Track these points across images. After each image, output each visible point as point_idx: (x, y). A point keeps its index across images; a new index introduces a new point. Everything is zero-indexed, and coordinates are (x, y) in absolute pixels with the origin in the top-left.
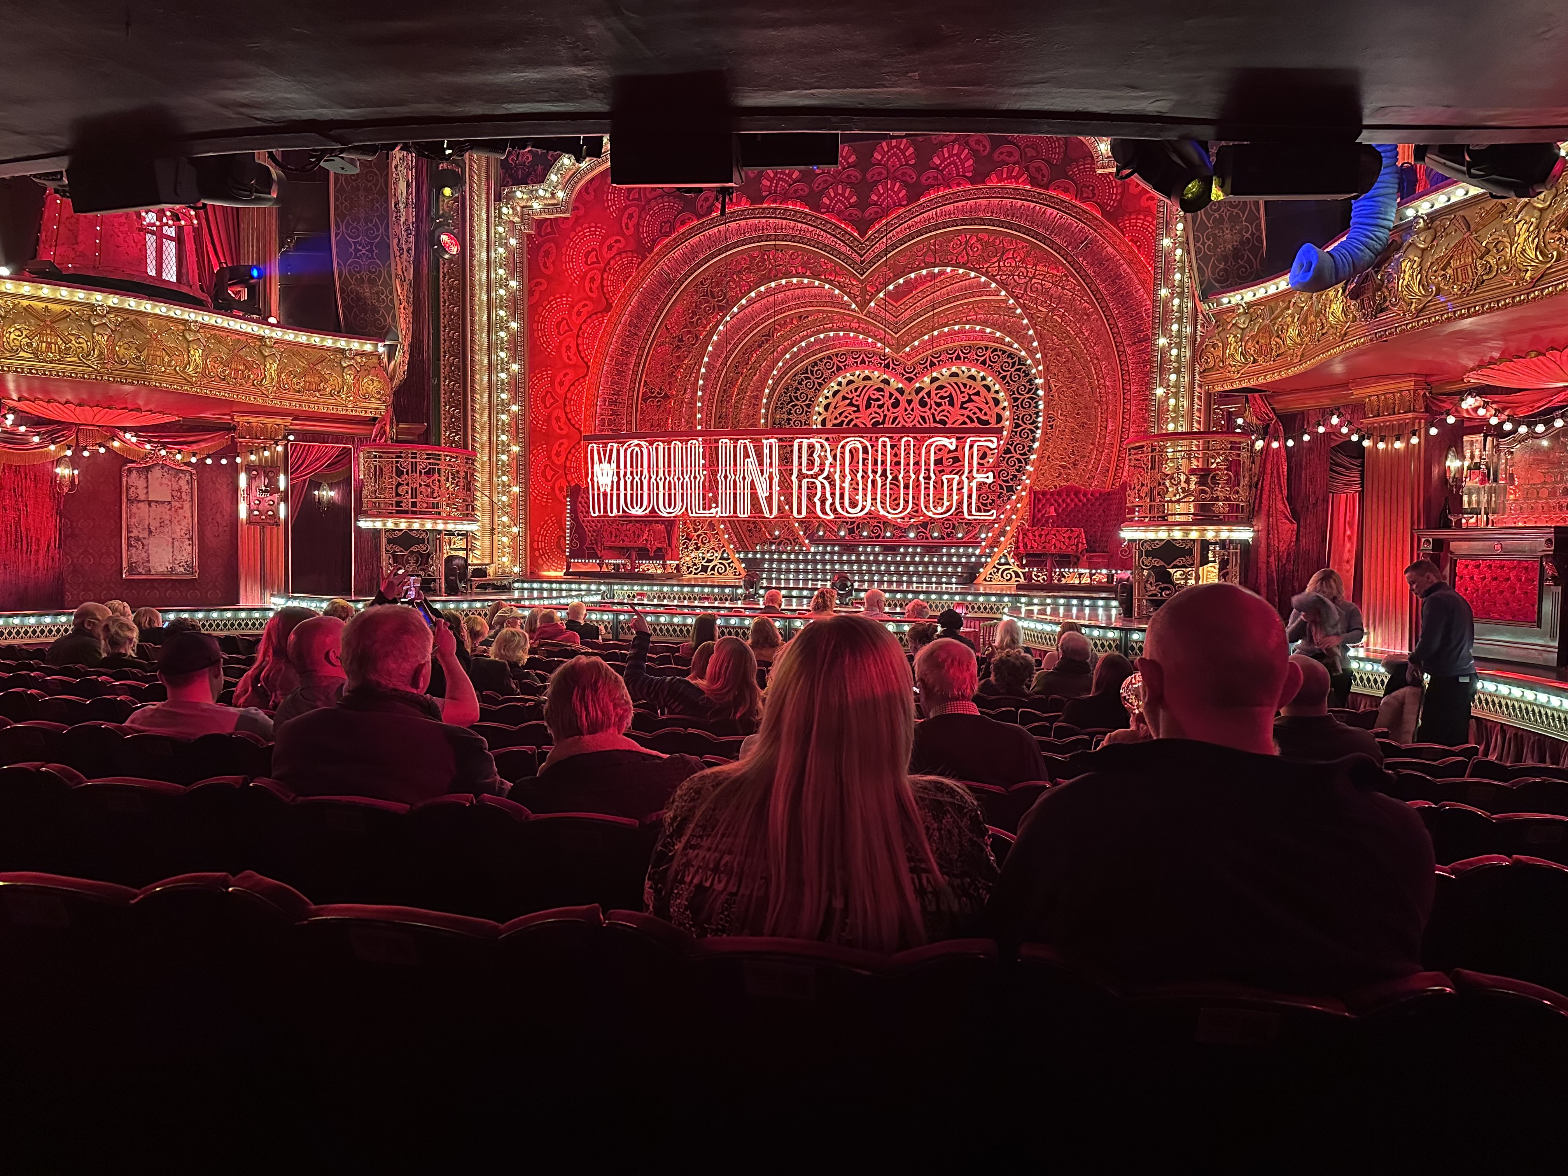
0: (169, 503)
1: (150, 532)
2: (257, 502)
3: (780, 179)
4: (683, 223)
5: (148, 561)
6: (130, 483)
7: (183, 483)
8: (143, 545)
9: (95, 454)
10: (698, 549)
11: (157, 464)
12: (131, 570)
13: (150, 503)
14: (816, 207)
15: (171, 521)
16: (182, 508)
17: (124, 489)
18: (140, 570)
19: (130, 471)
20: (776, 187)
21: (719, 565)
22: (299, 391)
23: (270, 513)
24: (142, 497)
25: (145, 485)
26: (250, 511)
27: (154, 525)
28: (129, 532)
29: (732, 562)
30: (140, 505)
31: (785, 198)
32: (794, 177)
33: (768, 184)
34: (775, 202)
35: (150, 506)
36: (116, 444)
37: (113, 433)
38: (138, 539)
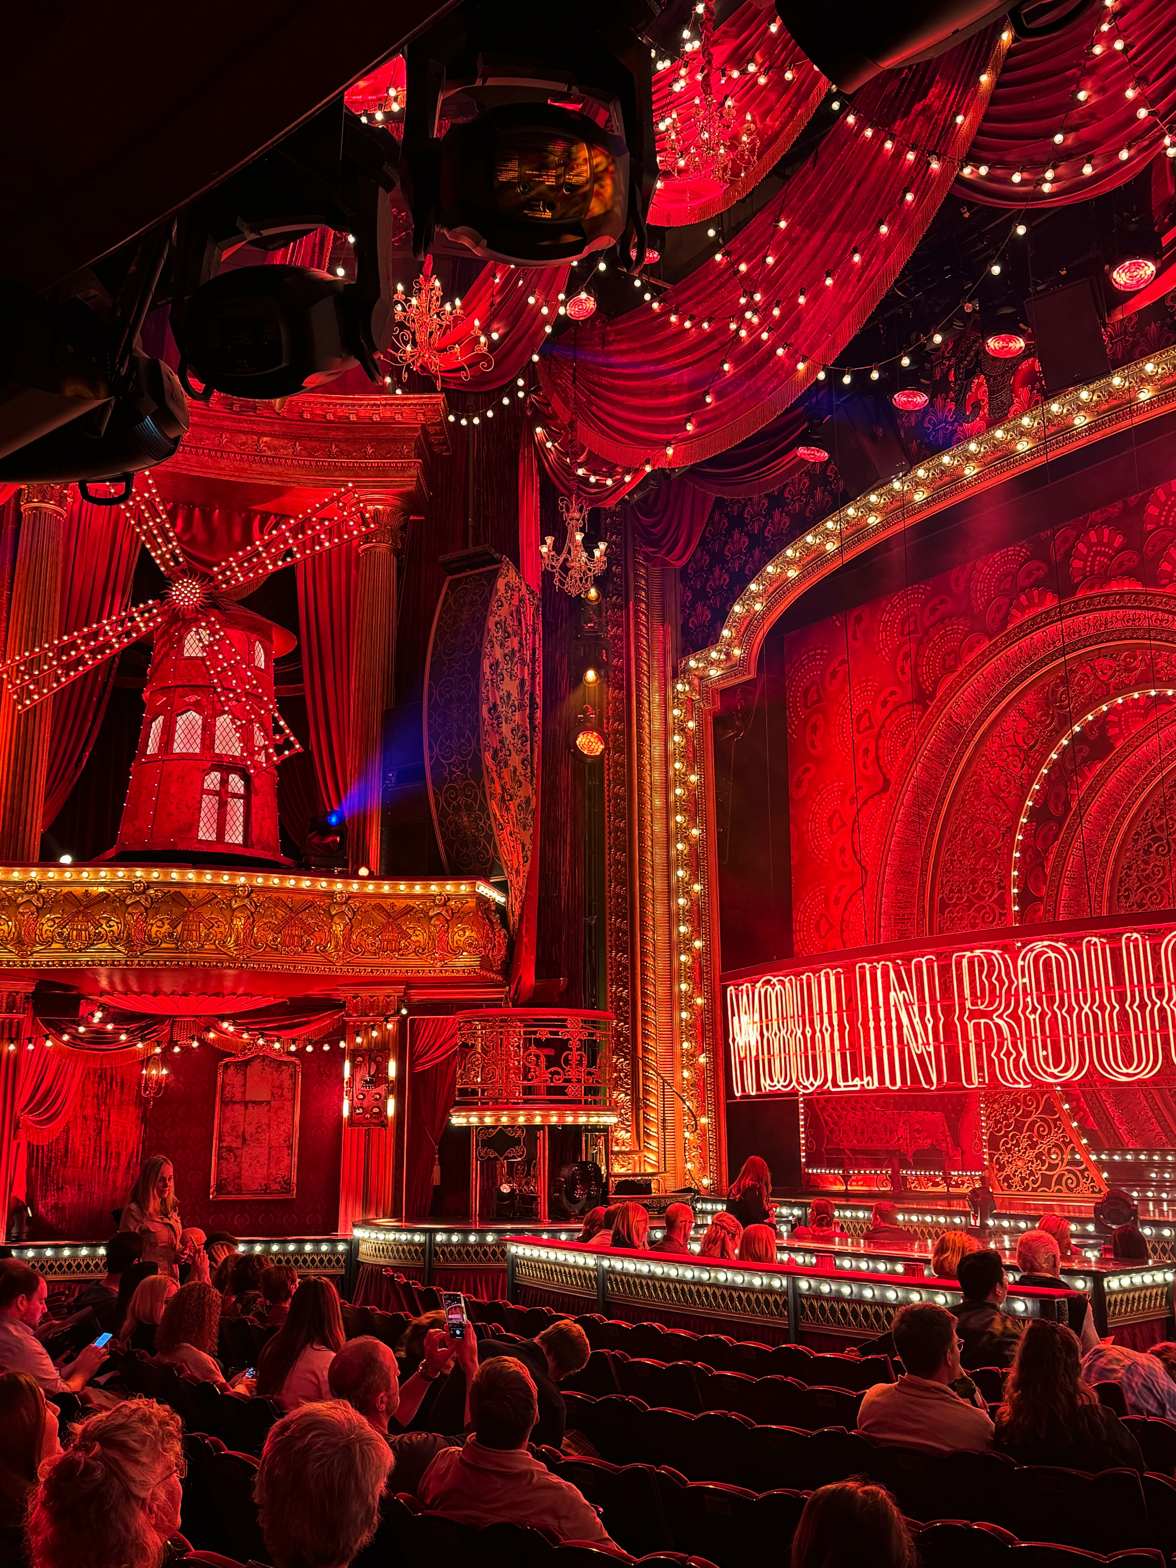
0: (268, 1102)
1: (244, 1140)
2: (361, 1097)
3: (1097, 553)
4: (971, 649)
5: (240, 1177)
6: (227, 1082)
7: (285, 1076)
8: (236, 1157)
9: (186, 1049)
10: (1033, 1146)
11: (257, 1057)
12: (220, 1189)
13: (246, 1104)
14: (1150, 580)
15: (269, 1125)
16: (282, 1108)
17: (219, 1089)
18: (230, 1189)
19: (227, 1066)
20: (1092, 566)
21: (1067, 1175)
22: (375, 954)
23: (376, 1110)
24: (238, 1097)
25: (242, 1083)
26: (352, 1108)
27: (250, 1129)
28: (220, 1141)
29: (1086, 1169)
30: (237, 1107)
31: (1105, 578)
32: (1116, 545)
33: (1081, 564)
34: (1092, 588)
35: (246, 1108)
36: (212, 1035)
37: (212, 1023)
38: (230, 1149)
